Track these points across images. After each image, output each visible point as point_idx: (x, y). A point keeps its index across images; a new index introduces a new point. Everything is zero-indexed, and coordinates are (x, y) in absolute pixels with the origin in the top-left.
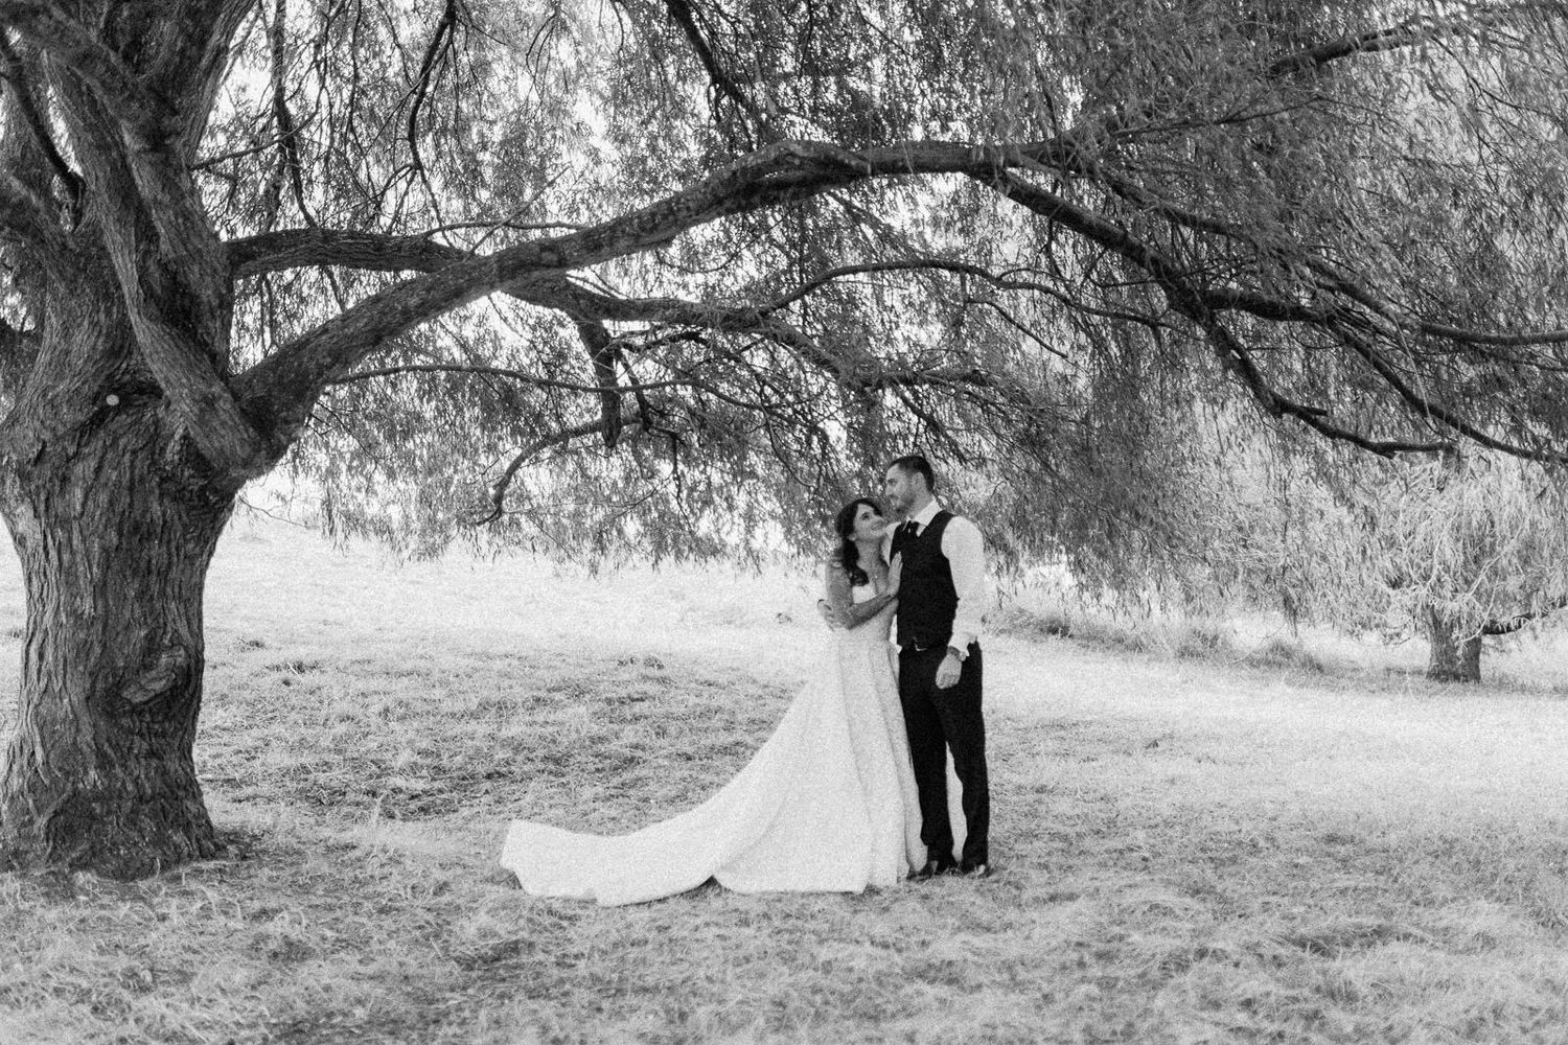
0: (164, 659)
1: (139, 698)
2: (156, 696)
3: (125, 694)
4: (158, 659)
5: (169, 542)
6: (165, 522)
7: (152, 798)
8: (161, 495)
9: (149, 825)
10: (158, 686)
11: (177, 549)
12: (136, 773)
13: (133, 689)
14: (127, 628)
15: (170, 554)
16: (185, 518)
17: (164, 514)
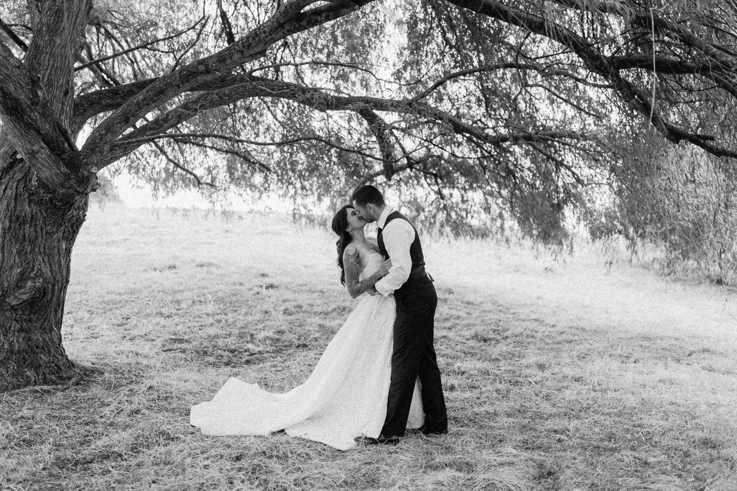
0: (29, 284)
1: (14, 303)
2: (24, 302)
3: (7, 300)
4: (25, 284)
5: (36, 225)
6: (32, 215)
7: (18, 352)
8: (30, 202)
9: (13, 366)
10: (25, 297)
11: (41, 229)
12: (11, 340)
13: (12, 297)
14: (12, 267)
15: (36, 232)
16: (44, 214)
17: (32, 211)
